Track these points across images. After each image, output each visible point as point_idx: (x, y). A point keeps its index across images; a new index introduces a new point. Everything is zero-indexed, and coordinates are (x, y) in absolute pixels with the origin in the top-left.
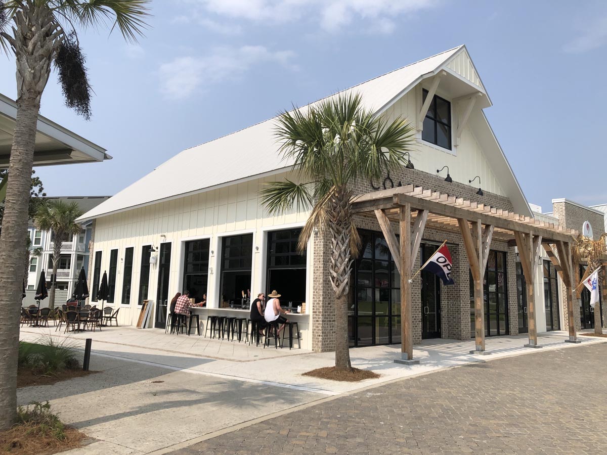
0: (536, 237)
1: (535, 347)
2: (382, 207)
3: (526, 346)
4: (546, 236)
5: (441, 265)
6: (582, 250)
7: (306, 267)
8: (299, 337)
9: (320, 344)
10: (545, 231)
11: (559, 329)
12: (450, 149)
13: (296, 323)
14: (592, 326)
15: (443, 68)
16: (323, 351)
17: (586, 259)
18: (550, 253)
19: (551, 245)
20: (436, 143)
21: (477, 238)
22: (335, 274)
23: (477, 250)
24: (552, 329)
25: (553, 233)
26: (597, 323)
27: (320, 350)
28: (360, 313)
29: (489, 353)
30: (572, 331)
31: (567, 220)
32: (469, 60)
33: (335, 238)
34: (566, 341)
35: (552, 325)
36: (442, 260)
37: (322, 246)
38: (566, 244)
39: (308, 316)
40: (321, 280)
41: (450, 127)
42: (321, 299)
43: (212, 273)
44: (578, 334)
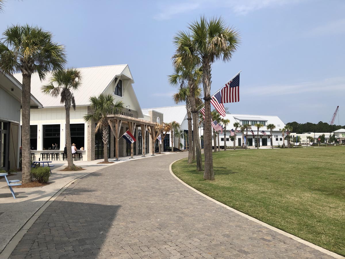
0: (146, 125)
1: (144, 157)
2: (110, 119)
3: (142, 157)
4: (148, 125)
5: (127, 137)
6: (157, 127)
7: (84, 136)
8: (82, 157)
9: (90, 158)
10: (148, 123)
11: (149, 153)
12: (121, 96)
13: (81, 153)
14: (158, 152)
15: (122, 73)
16: (91, 160)
17: (158, 130)
18: (148, 129)
19: (149, 127)
20: (118, 95)
21: (132, 127)
22: (104, 139)
23: (132, 130)
24: (147, 153)
25: (150, 124)
26: (160, 150)
27: (90, 160)
28: (99, 149)
29: (134, 158)
30: (153, 152)
31: (153, 117)
32: (129, 69)
33: (104, 130)
34: (152, 155)
35: (147, 152)
36: (127, 135)
37: (91, 130)
38: (153, 127)
39: (85, 151)
40: (91, 140)
41: (121, 89)
42: (91, 145)
43: (39, 138)
44: (155, 154)
